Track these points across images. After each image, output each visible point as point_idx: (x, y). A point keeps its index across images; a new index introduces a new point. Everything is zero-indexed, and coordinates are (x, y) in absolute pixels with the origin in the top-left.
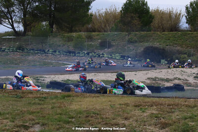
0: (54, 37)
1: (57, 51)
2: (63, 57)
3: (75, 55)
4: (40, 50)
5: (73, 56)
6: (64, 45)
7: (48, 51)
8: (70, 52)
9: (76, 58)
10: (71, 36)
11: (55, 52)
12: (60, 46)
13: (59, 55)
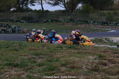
0: (92, 13)
1: (96, 22)
2: (100, 26)
3: (108, 25)
4: (85, 21)
5: (107, 25)
6: (99, 18)
7: (90, 22)
8: (104, 23)
9: (109, 26)
10: (104, 13)
11: (95, 22)
12: (97, 19)
13: (97, 24)
